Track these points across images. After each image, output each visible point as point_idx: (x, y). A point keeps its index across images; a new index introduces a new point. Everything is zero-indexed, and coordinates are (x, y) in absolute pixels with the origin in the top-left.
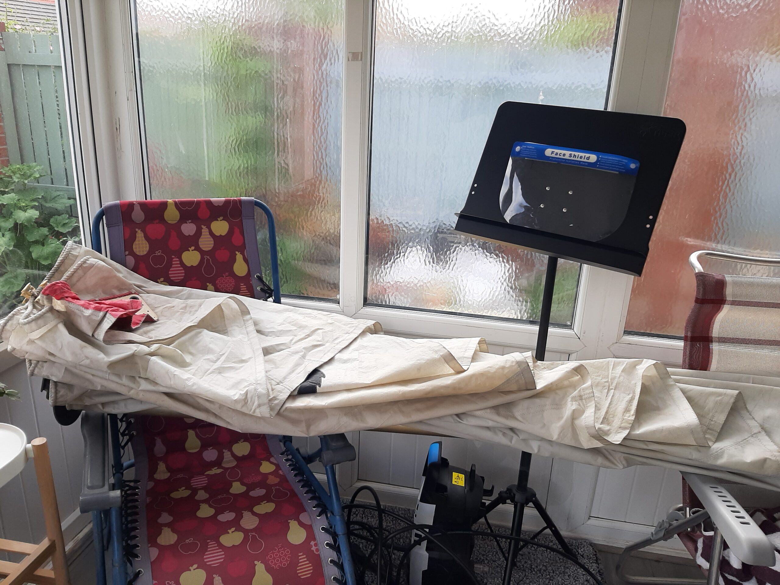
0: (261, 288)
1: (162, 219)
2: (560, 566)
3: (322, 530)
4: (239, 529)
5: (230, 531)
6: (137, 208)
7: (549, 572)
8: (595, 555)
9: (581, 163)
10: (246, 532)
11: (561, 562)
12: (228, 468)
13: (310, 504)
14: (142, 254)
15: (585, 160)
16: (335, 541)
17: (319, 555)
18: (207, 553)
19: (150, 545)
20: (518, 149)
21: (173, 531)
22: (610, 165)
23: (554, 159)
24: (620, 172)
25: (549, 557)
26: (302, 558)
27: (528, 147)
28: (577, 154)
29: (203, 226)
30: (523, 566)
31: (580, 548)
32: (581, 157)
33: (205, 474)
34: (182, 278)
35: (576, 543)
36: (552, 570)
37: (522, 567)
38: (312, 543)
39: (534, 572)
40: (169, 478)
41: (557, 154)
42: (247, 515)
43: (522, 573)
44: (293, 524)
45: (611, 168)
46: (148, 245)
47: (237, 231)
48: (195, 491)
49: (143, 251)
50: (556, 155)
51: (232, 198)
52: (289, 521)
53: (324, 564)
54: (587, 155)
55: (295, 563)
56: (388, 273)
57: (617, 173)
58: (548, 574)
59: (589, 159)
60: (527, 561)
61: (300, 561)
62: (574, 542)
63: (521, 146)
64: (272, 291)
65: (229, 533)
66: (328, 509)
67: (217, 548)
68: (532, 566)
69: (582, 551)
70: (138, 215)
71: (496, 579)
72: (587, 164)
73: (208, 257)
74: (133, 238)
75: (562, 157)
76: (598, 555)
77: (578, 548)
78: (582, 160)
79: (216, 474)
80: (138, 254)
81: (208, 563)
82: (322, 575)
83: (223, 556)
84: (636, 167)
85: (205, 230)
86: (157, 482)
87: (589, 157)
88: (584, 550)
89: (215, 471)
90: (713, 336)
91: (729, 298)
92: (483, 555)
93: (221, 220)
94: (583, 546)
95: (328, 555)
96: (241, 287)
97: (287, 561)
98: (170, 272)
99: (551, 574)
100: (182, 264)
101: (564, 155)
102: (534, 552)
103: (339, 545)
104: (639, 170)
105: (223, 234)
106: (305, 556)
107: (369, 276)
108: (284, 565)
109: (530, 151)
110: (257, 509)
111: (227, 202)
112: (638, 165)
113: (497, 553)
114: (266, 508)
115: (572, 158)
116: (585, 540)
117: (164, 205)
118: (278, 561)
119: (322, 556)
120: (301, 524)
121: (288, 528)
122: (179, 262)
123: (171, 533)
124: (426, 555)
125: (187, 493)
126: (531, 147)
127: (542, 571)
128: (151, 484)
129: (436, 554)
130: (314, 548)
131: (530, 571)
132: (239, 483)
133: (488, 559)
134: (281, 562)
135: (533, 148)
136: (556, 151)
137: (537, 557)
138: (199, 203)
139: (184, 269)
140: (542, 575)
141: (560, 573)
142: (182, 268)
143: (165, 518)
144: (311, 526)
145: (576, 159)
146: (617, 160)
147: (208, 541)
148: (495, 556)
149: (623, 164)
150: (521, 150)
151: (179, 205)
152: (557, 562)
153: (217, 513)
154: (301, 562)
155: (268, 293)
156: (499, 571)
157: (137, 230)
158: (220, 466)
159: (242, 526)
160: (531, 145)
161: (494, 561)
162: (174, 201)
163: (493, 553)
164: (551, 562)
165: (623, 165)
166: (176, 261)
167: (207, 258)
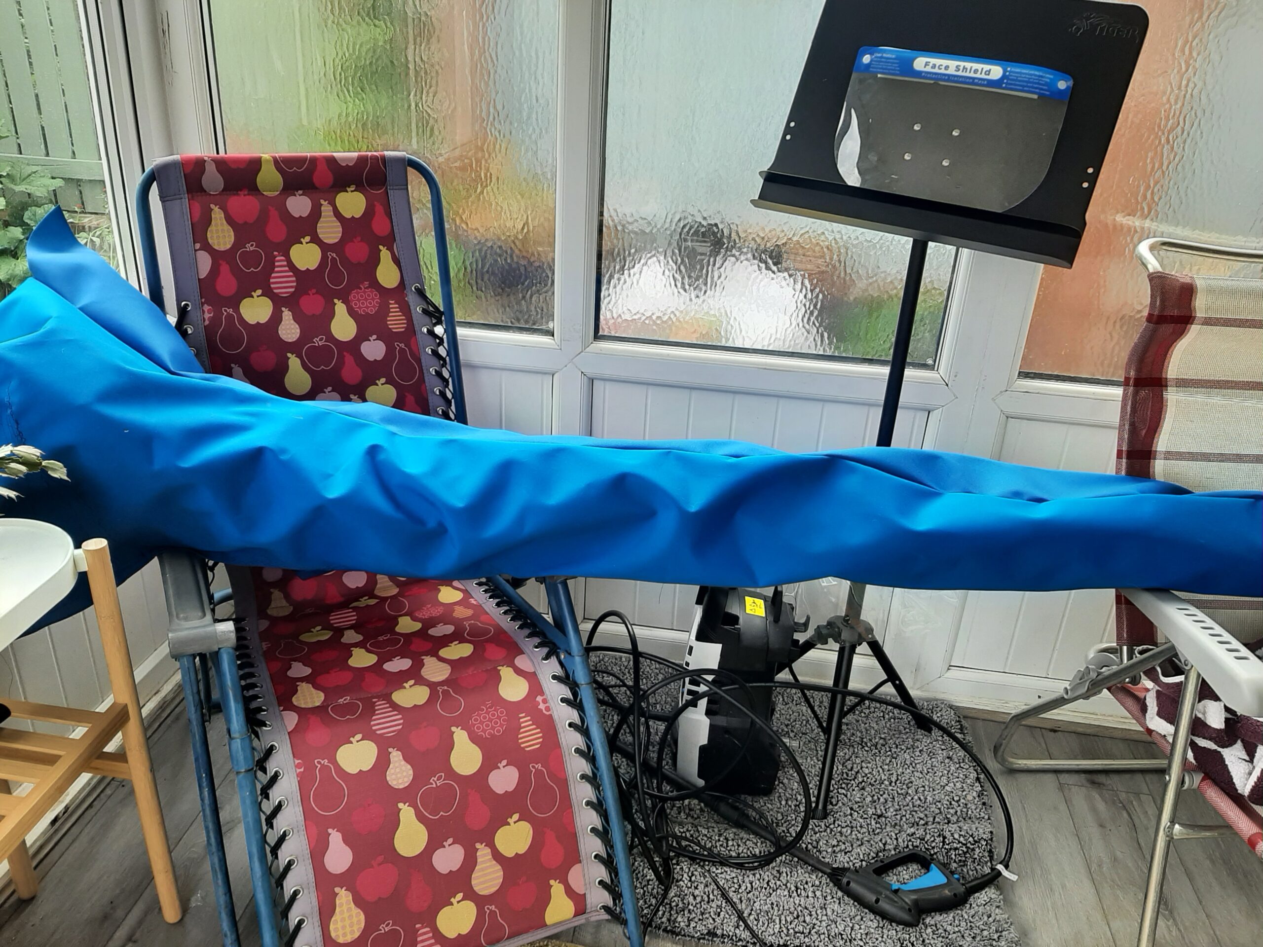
0: (423, 309)
1: (254, 189)
2: (907, 738)
3: (554, 679)
4: (420, 681)
5: (407, 685)
6: (211, 168)
7: (890, 748)
8: (958, 721)
9: (976, 81)
10: (432, 686)
11: (907, 733)
12: (386, 599)
13: (529, 644)
14: (222, 248)
15: (983, 76)
16: (575, 694)
17: (551, 715)
18: (374, 717)
19: (282, 708)
20: (866, 59)
21: (316, 687)
22: (1025, 84)
23: (929, 76)
24: (1041, 96)
25: (888, 725)
26: (525, 721)
27: (884, 55)
28: (968, 65)
29: (322, 202)
30: (850, 740)
31: (935, 713)
32: (976, 71)
33: (351, 606)
34: (293, 290)
35: (928, 705)
36: (895, 743)
37: (847, 741)
38: (539, 699)
39: (866, 748)
40: (292, 613)
41: (934, 66)
42: (429, 662)
43: (848, 749)
44: (506, 672)
45: (1025, 89)
46: (232, 233)
47: (379, 209)
48: (339, 632)
49: (225, 243)
50: (932, 67)
51: (370, 154)
52: (499, 668)
53: (560, 730)
54: (987, 67)
55: (514, 730)
56: (635, 283)
57: (1035, 97)
58: (888, 750)
59: (989, 75)
60: (855, 732)
61: (522, 725)
62: (925, 704)
63: (871, 54)
64: (442, 313)
65: (405, 688)
66: (559, 649)
67: (390, 709)
68: (862, 739)
69: (938, 717)
70: (213, 180)
71: (809, 758)
72: (985, 82)
73: (334, 255)
74: (207, 221)
75: (943, 71)
76: (963, 722)
77: (932, 712)
78: (978, 75)
79: (367, 606)
80: (216, 247)
81: (378, 732)
82: (557, 745)
83: (401, 721)
84: (1068, 87)
85: (326, 209)
86: (274, 620)
87: (990, 70)
88: (942, 715)
89: (365, 602)
90: (1169, 377)
91: (1200, 314)
92: (787, 726)
93: (352, 191)
94: (939, 709)
95: (565, 715)
96: (391, 306)
97: (501, 726)
98: (272, 280)
99: (893, 750)
100: (292, 266)
101: (947, 68)
102: (864, 719)
103: (581, 700)
104: (1073, 91)
105: (357, 216)
106: (529, 718)
107: (604, 288)
108: (498, 731)
109: (888, 62)
110: (444, 653)
111: (362, 160)
112: (1071, 83)
113: (808, 721)
114: (460, 650)
115: (960, 73)
116: (943, 701)
117: (255, 164)
118: (487, 726)
119: (556, 717)
120: (519, 672)
121: (498, 679)
122: (285, 263)
123: (312, 689)
124: (706, 722)
125: (326, 636)
126: (889, 56)
127: (879, 746)
128: (264, 624)
129: (722, 721)
130: (542, 706)
131: (860, 746)
132: (408, 618)
133: (795, 731)
134: (493, 728)
135: (894, 56)
136: (933, 61)
137: (870, 726)
138: (314, 161)
139: (295, 275)
140: (880, 752)
141: (908, 748)
142: (291, 274)
143: (299, 670)
144: (534, 674)
145: (967, 74)
146: (1036, 75)
147: (374, 700)
148: (806, 726)
149: (1046, 82)
150: (872, 61)
151: (282, 164)
152: (900, 733)
153: (382, 660)
154: (524, 727)
155: (436, 317)
156: (813, 747)
157: (212, 206)
158: (372, 596)
159: (425, 677)
160: (890, 52)
161: (803, 734)
162: (273, 157)
163: (802, 723)
164: (891, 733)
165: (1046, 84)
166: (280, 260)
167: (332, 257)
